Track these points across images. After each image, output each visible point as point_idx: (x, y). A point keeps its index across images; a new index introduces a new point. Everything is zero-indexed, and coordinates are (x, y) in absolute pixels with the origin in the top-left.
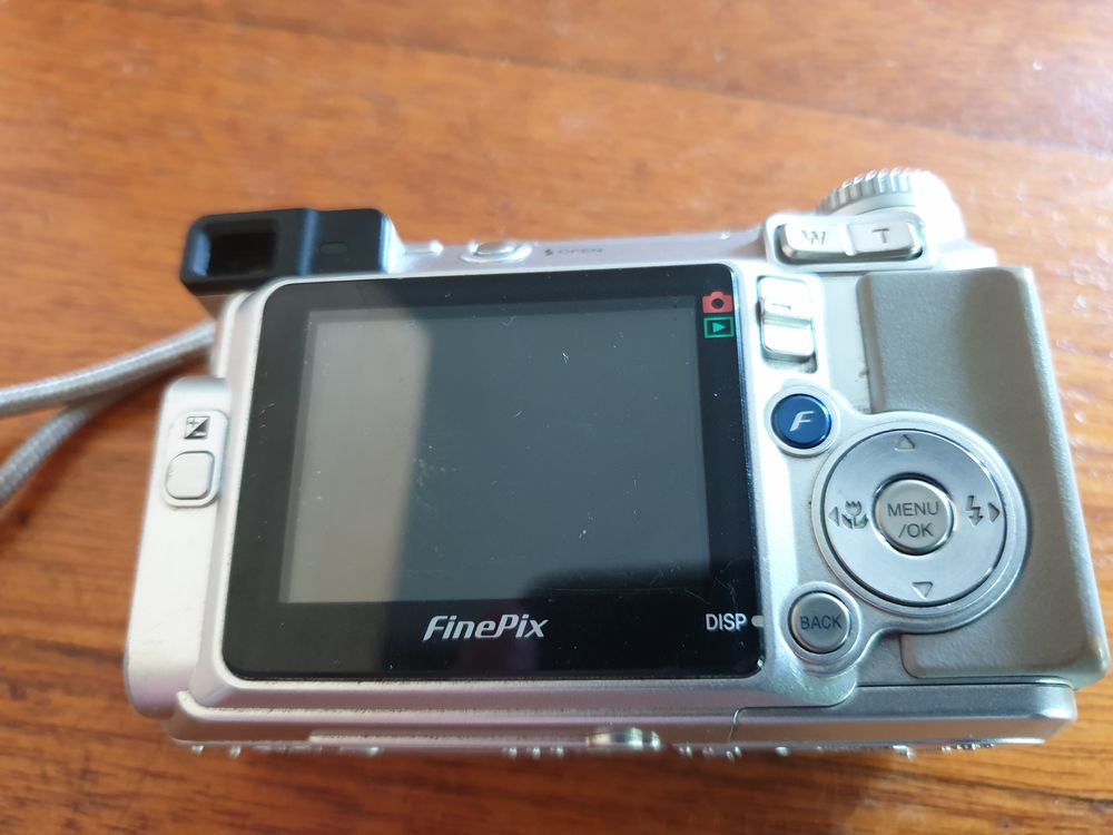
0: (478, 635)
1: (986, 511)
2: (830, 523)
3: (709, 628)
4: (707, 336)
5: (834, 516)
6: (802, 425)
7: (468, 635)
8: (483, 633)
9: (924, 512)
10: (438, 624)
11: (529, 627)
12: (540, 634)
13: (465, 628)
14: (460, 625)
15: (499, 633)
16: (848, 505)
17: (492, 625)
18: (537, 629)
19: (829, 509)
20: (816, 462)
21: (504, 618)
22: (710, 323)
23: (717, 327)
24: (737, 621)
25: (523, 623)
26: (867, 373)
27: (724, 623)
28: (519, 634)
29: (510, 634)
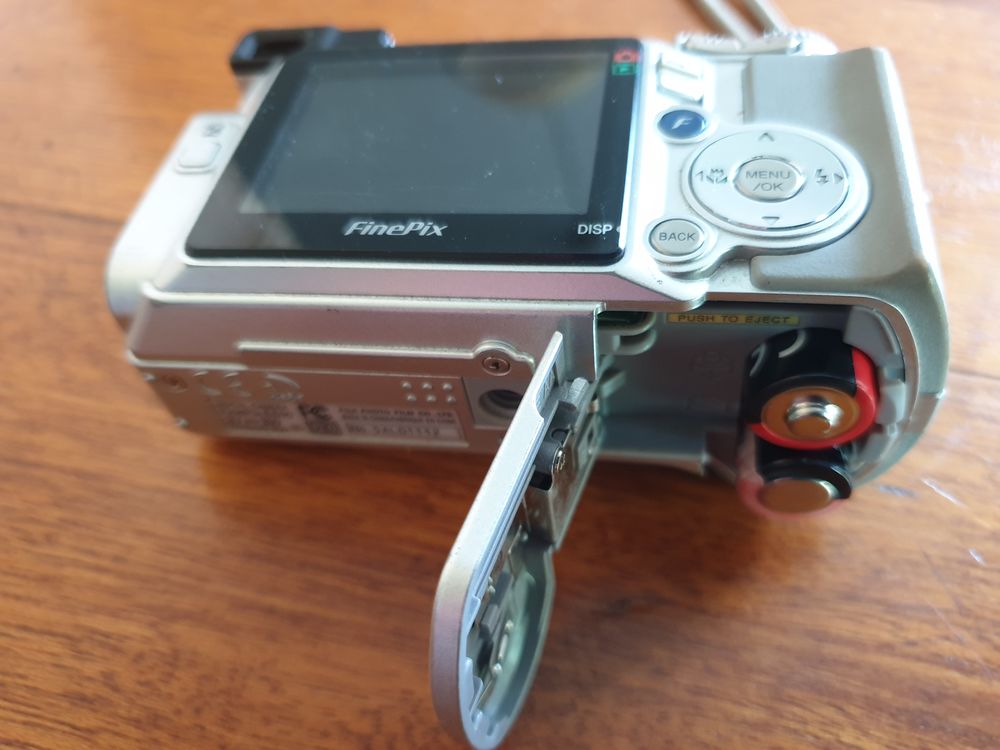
0: (389, 233)
1: (832, 179)
2: (696, 180)
3: (579, 232)
4: (614, 73)
5: (699, 176)
6: (681, 126)
7: (381, 233)
8: (393, 232)
9: (777, 176)
10: (360, 226)
11: (431, 229)
12: (439, 233)
13: (380, 228)
14: (376, 227)
15: (406, 232)
16: (713, 171)
17: (401, 228)
18: (438, 231)
19: (696, 171)
20: (688, 150)
21: (413, 224)
22: (618, 68)
23: (623, 69)
24: (606, 228)
25: (427, 228)
26: (744, 112)
27: (593, 230)
28: (422, 233)
29: (414, 234)
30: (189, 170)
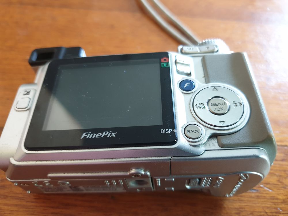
0: (97, 137)
1: (238, 104)
2: (195, 108)
3: (161, 133)
4: (162, 67)
5: (196, 106)
6: (187, 86)
7: (94, 137)
8: (98, 136)
9: (221, 105)
10: (86, 134)
11: (111, 134)
12: (114, 136)
13: (93, 135)
14: (92, 135)
15: (103, 136)
16: (200, 104)
17: (101, 134)
18: (113, 135)
19: (195, 105)
20: (191, 95)
21: (104, 132)
22: (163, 65)
23: (165, 65)
24: (170, 131)
25: (110, 134)
26: (205, 77)
27: (166, 131)
28: (108, 136)
29: (106, 136)
30: (20, 110)
